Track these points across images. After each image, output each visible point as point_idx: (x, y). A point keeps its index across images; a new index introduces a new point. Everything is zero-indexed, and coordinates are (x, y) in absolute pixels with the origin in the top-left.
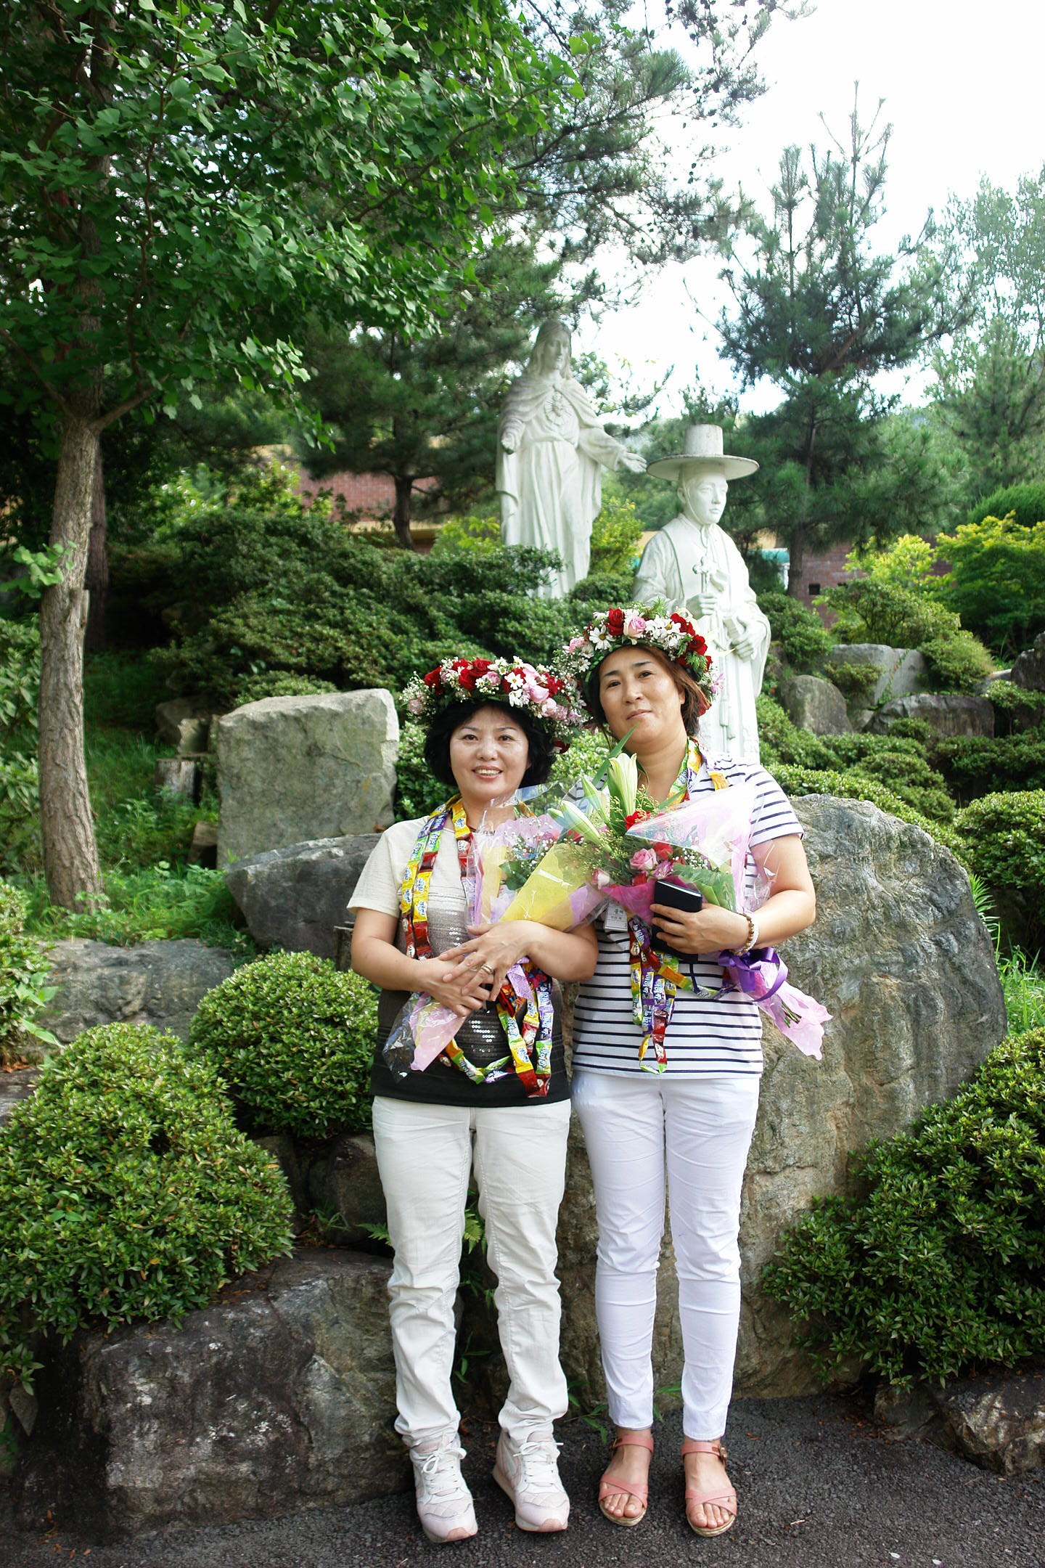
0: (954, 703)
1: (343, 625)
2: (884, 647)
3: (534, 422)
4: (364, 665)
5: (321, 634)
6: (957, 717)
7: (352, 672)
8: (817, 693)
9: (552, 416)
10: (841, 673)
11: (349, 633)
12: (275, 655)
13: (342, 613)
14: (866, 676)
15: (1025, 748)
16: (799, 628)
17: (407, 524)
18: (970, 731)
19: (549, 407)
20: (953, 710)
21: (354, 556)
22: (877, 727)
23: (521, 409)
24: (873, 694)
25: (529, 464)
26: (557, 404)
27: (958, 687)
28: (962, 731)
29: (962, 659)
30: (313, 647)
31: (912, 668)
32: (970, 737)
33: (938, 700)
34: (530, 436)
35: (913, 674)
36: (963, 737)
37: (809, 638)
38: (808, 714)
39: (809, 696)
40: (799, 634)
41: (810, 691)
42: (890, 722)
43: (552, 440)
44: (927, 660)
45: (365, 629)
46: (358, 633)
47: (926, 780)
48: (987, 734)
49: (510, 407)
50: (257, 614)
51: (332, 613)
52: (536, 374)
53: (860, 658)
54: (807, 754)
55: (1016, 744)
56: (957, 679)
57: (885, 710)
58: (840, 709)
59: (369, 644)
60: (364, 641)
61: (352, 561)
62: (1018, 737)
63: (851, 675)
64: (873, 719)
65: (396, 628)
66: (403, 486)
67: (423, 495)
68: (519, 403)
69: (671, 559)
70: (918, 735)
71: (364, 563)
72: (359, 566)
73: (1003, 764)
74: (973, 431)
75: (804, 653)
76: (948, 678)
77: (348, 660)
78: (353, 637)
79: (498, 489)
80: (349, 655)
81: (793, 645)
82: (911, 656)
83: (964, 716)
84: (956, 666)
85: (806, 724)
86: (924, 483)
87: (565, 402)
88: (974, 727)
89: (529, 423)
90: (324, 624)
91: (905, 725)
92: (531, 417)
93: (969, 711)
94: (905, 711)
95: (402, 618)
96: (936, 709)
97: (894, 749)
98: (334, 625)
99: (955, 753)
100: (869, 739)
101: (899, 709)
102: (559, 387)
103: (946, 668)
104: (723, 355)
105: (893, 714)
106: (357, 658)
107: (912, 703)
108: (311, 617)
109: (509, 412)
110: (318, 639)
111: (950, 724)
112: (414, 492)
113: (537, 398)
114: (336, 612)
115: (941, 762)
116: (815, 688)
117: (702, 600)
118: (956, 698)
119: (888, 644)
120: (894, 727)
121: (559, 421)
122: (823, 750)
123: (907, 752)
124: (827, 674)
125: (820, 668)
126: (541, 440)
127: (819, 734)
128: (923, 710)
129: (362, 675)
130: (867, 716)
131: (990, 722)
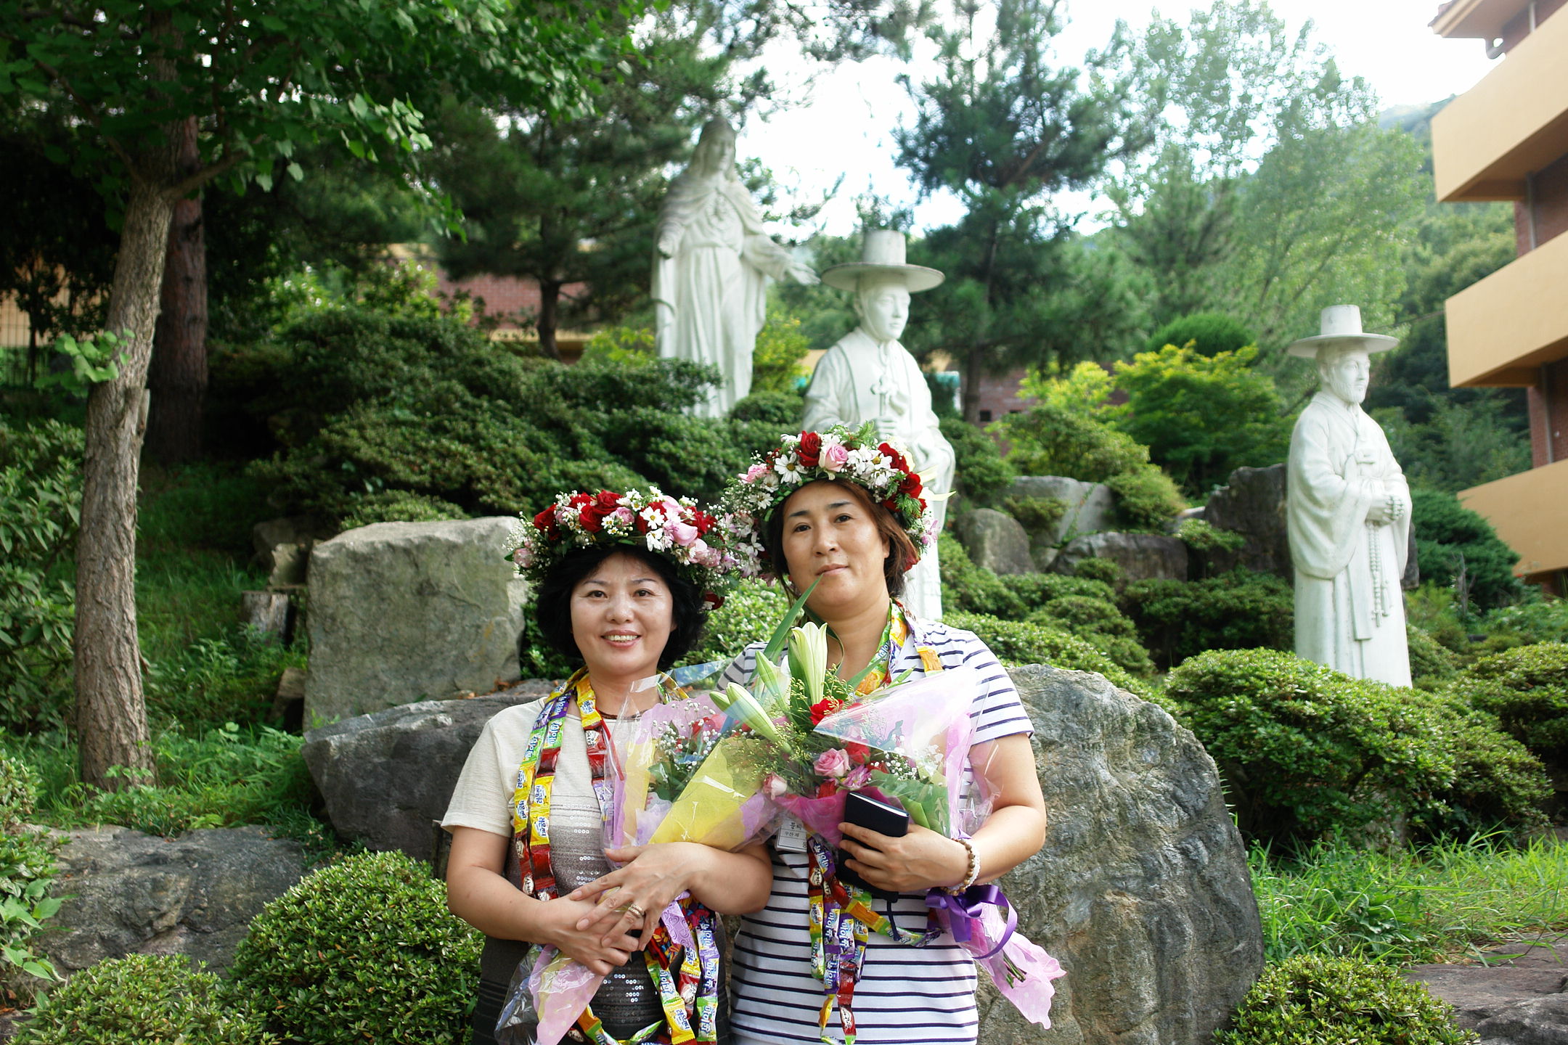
0: (1144, 543)
1: (473, 440)
2: (1070, 481)
3: (695, 227)
4: (497, 486)
5: (449, 449)
6: (1147, 558)
7: (482, 493)
8: (998, 529)
9: (714, 220)
10: (1024, 508)
11: (480, 449)
12: (394, 473)
13: (474, 427)
14: (1050, 512)
15: (1221, 594)
16: (979, 457)
17: (552, 333)
18: (1161, 573)
19: (710, 210)
20: (1143, 551)
21: (490, 363)
22: (1061, 567)
23: (681, 211)
24: (1056, 531)
25: (688, 271)
26: (721, 209)
27: (1148, 525)
28: (1152, 573)
29: (1152, 496)
30: (438, 463)
31: (1098, 504)
32: (1161, 580)
33: (1127, 539)
34: (689, 241)
35: (1100, 510)
36: (1154, 580)
37: (989, 469)
38: (988, 552)
39: (989, 532)
40: (979, 464)
41: (990, 526)
42: (1076, 562)
43: (714, 246)
44: (1115, 495)
45: (499, 445)
46: (490, 449)
47: (1116, 626)
48: (1179, 577)
49: (669, 209)
50: (375, 425)
51: (462, 427)
52: (698, 175)
53: (1043, 492)
54: (988, 596)
55: (1211, 589)
56: (1147, 517)
57: (1070, 548)
58: (1022, 546)
59: (503, 463)
60: (497, 459)
61: (488, 369)
62: (1212, 581)
63: (1034, 510)
64: (1057, 559)
65: (534, 445)
66: (550, 292)
67: (571, 303)
68: (679, 205)
69: (846, 377)
70: (1106, 577)
71: (501, 372)
72: (496, 375)
73: (1197, 610)
74: (1149, 258)
75: (984, 485)
76: (1137, 515)
77: (479, 480)
78: (485, 454)
79: (653, 296)
80: (480, 474)
81: (971, 475)
82: (1097, 490)
83: (1155, 558)
84: (1145, 502)
85: (986, 563)
86: (1111, 306)
87: (728, 206)
88: (1165, 568)
89: (688, 227)
90: (452, 439)
91: (1091, 565)
92: (691, 220)
93: (1161, 552)
94: (1091, 551)
95: (542, 435)
96: (1125, 549)
97: (1081, 592)
98: (463, 440)
99: (1146, 597)
100: (1054, 580)
101: (1085, 548)
102: (722, 189)
103: (1135, 505)
104: (899, 164)
105: (1079, 553)
106: (488, 478)
107: (1099, 541)
108: (438, 429)
109: (667, 215)
110: (444, 455)
111: (1139, 565)
112: (561, 298)
113: (697, 200)
114: (466, 425)
115: (1131, 607)
116: (995, 523)
117: (880, 424)
118: (1145, 537)
119: (1072, 476)
120: (1081, 568)
121: (722, 226)
122: (1005, 591)
123: (1095, 595)
124: (1008, 508)
125: (1000, 501)
126: (702, 246)
127: (1000, 573)
128: (1111, 550)
129: (493, 497)
130: (1051, 555)
131: (1183, 563)
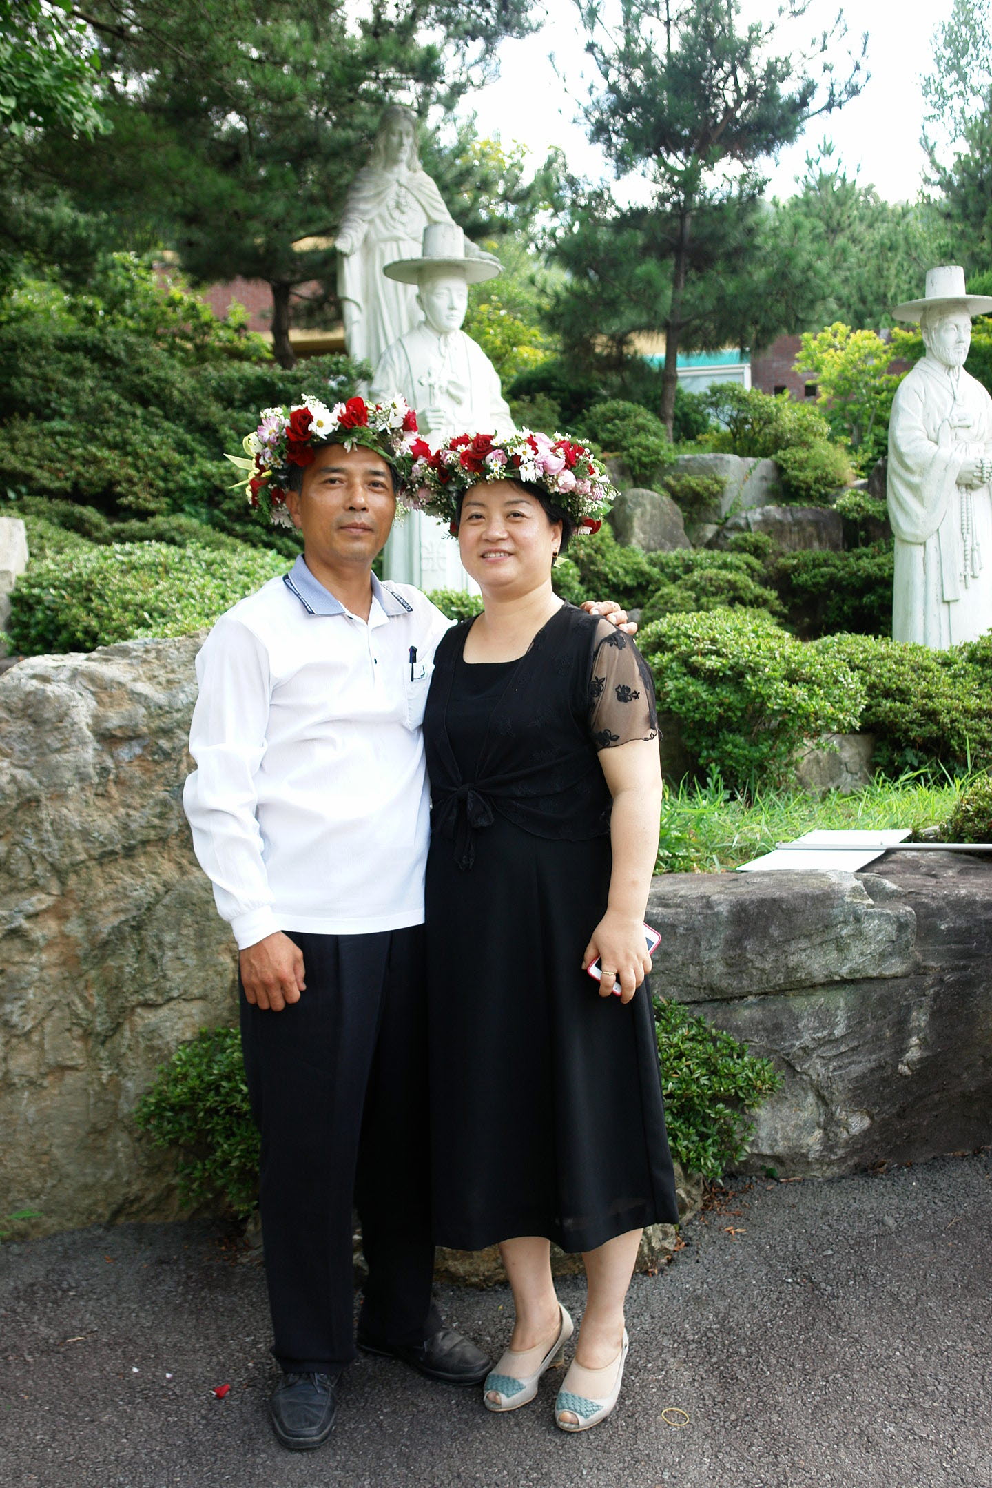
0: (799, 515)
1: (121, 446)
2: (732, 458)
3: (378, 222)
4: (136, 489)
5: (95, 456)
6: (802, 530)
7: (121, 495)
8: (648, 507)
9: (396, 214)
10: (684, 487)
11: (127, 454)
12: (37, 480)
13: (123, 432)
14: (707, 489)
15: (865, 562)
16: (641, 438)
17: (286, 334)
18: (816, 544)
19: (392, 204)
20: (798, 523)
21: (148, 371)
22: (721, 542)
23: (362, 206)
24: (718, 507)
25: (373, 266)
26: (403, 201)
27: (809, 498)
28: (808, 545)
29: (816, 468)
30: (82, 469)
31: (764, 478)
32: (817, 551)
33: (784, 512)
34: (373, 236)
35: (765, 485)
36: (807, 552)
37: (647, 448)
38: (637, 530)
39: (638, 511)
40: (640, 445)
41: (640, 505)
42: (733, 536)
43: (397, 239)
44: (780, 469)
45: (144, 449)
46: (136, 455)
47: (757, 597)
48: (835, 548)
49: (350, 205)
50: (30, 437)
51: (111, 434)
52: (380, 167)
53: (705, 469)
54: (627, 573)
55: (859, 558)
56: (809, 489)
57: (729, 524)
58: (675, 524)
59: (146, 466)
60: (140, 463)
61: (145, 378)
62: (863, 550)
63: (691, 488)
64: (717, 534)
65: (182, 448)
66: (281, 293)
68: (359, 200)
69: (405, 370)
70: (757, 551)
71: (158, 379)
72: (152, 383)
73: (842, 579)
75: (644, 465)
76: (798, 488)
77: (119, 483)
78: (130, 459)
79: (340, 294)
80: (118, 477)
81: (631, 457)
82: (763, 465)
83: (810, 529)
84: (809, 475)
85: (634, 541)
87: (410, 198)
88: (820, 541)
89: (371, 222)
90: (100, 447)
91: (745, 540)
92: (373, 214)
93: (816, 523)
94: (748, 525)
95: (188, 437)
96: (781, 522)
97: (725, 566)
98: (112, 446)
99: (795, 568)
100: (703, 555)
101: (742, 523)
102: (403, 181)
103: (796, 478)
105: (737, 528)
106: (130, 480)
107: (756, 516)
108: (93, 438)
109: (348, 211)
110: (95, 461)
111: (795, 538)
112: (294, 300)
113: (378, 194)
114: (117, 432)
115: (781, 581)
116: (646, 502)
117: (429, 414)
118: (803, 510)
119: (735, 453)
120: (735, 543)
121: (404, 219)
122: (647, 568)
123: (738, 568)
124: (667, 487)
125: (661, 480)
126: (385, 240)
127: (648, 549)
128: (767, 524)
129: (131, 498)
130: (710, 531)
131: (838, 535)
